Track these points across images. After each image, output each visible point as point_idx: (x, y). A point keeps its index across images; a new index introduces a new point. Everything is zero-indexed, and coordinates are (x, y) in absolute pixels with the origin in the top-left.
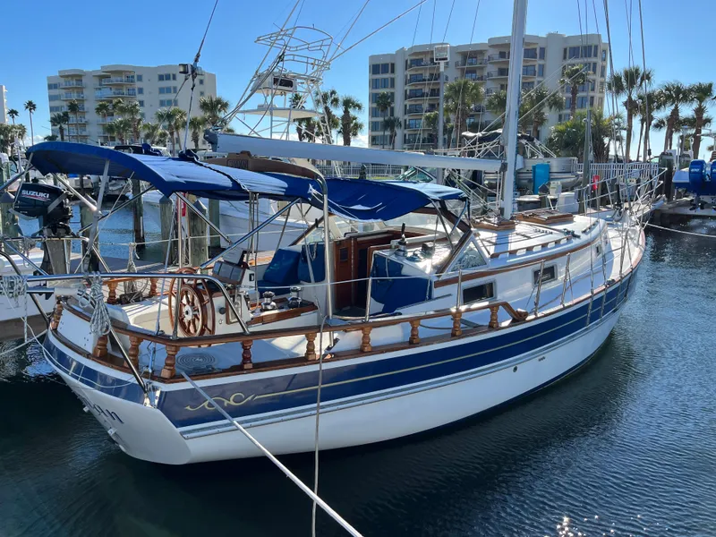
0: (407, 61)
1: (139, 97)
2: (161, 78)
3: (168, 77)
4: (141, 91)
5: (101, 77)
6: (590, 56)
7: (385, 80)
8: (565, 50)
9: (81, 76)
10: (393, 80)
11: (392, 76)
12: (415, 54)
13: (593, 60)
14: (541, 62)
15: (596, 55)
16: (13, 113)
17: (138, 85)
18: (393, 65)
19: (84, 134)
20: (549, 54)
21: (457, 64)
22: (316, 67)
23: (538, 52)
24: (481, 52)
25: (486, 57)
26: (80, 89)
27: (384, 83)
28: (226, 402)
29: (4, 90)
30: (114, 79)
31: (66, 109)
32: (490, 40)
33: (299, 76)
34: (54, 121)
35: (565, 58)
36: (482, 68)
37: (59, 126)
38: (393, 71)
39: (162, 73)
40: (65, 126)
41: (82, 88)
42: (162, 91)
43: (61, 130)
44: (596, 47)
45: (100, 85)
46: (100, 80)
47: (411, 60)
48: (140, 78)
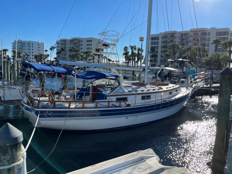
0: (163, 36)
1: (81, 47)
2: (88, 41)
3: (89, 41)
4: (82, 45)
5: (71, 41)
6: (226, 35)
7: (155, 42)
8: (217, 33)
9: (65, 41)
10: (158, 42)
11: (158, 41)
12: (165, 34)
13: (226, 36)
14: (209, 37)
15: (228, 35)
16: (46, 51)
17: (81, 43)
18: (158, 37)
19: (65, 57)
20: (211, 34)
21: (179, 37)
22: (114, 41)
23: (207, 33)
24: (188, 34)
25: (189, 35)
26: (65, 44)
27: (155, 43)
28: (49, 114)
29: (45, 44)
30: (75, 42)
31: (60, 50)
32: (191, 30)
33: (110, 44)
34: (57, 53)
35: (217, 35)
36: (188, 39)
37: (58, 55)
38: (158, 39)
39: (88, 40)
40: (60, 55)
41: (66, 44)
42: (88, 45)
43: (59, 56)
44: (228, 32)
45: (71, 43)
46: (71, 42)
47: (164, 36)
48: (82, 41)
